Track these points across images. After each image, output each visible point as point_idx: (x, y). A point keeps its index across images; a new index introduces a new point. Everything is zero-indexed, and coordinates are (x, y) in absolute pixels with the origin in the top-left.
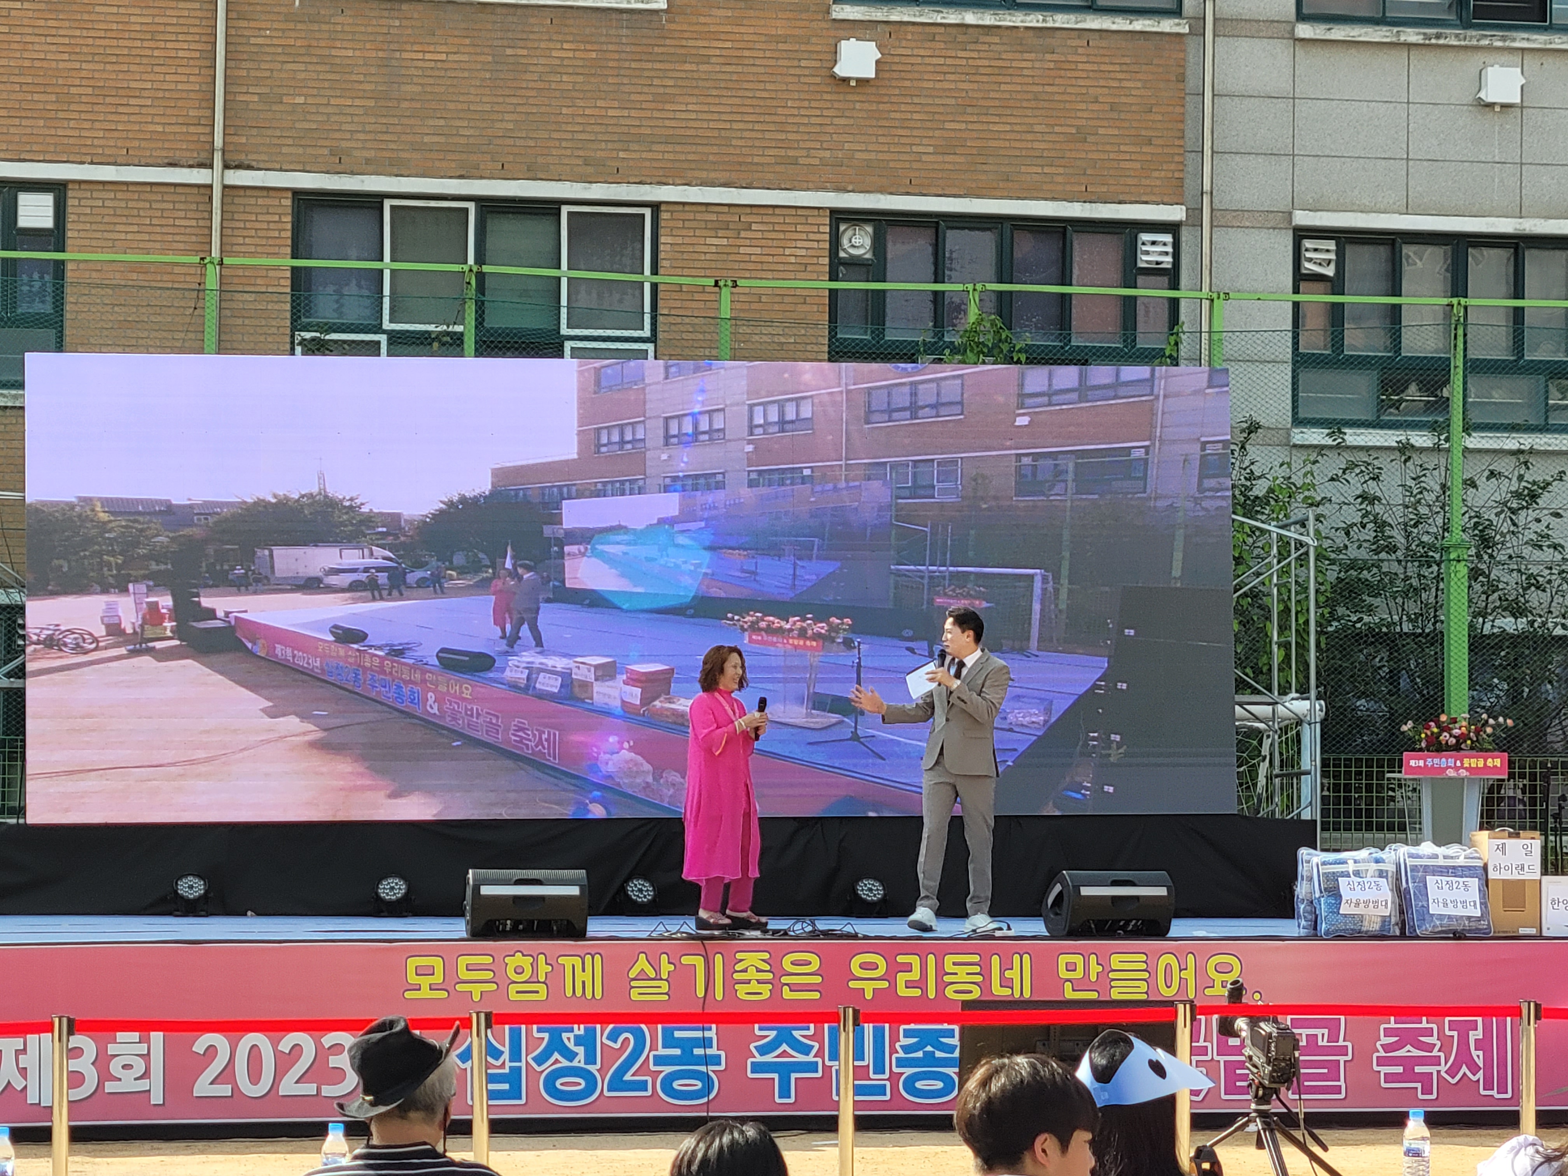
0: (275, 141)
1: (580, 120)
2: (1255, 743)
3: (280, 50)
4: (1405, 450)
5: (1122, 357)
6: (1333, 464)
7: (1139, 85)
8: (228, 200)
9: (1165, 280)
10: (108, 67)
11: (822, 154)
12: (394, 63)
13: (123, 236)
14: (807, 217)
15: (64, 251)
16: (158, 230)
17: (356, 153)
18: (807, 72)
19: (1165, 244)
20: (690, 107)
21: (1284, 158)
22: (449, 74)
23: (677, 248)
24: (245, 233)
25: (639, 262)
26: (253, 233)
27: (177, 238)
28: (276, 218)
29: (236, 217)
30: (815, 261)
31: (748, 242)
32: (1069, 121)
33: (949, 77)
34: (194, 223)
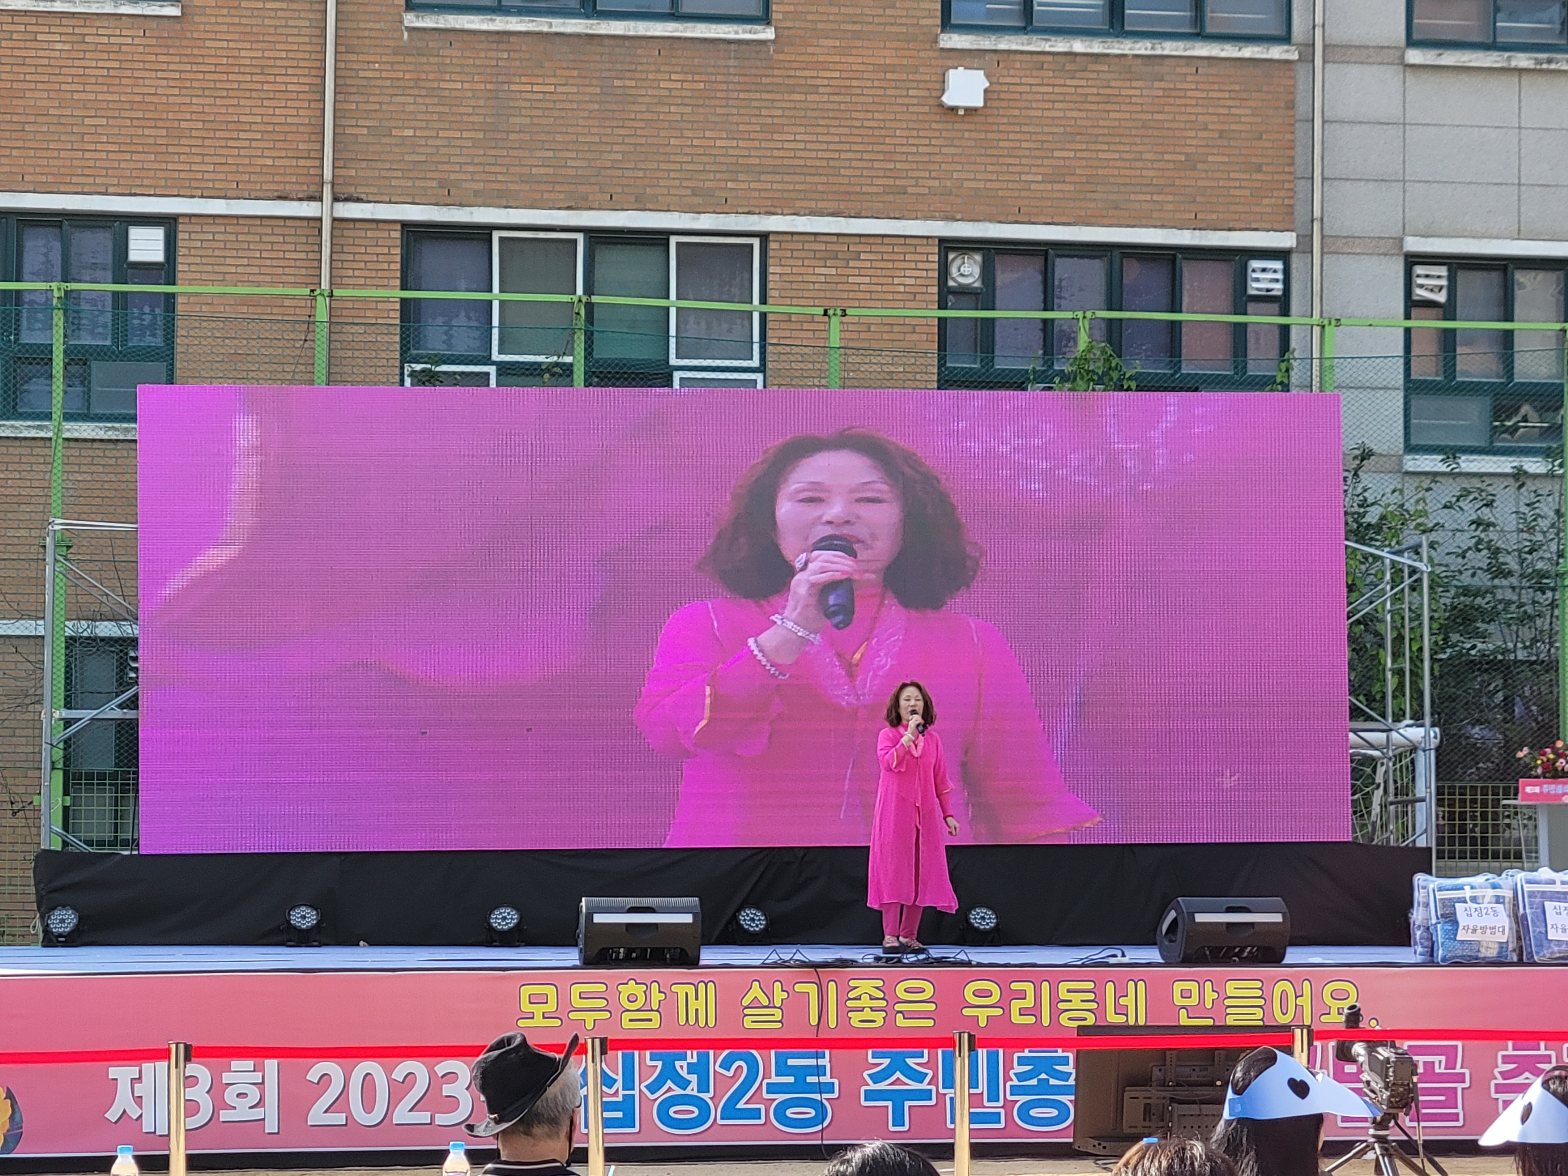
0: (383, 173)
1: (688, 150)
2: (1369, 770)
3: (388, 83)
4: (1519, 475)
5: (1233, 384)
6: (1448, 491)
7: (1249, 112)
8: (337, 233)
9: (1276, 307)
10: (219, 101)
11: (930, 183)
12: (501, 95)
13: (233, 270)
14: (915, 246)
15: (174, 284)
16: (268, 262)
17: (465, 185)
18: (915, 101)
19: (1275, 271)
20: (798, 137)
21: (1394, 184)
22: (559, 105)
23: (786, 278)
24: (355, 265)
25: (747, 292)
26: (362, 265)
27: (287, 271)
28: (386, 250)
29: (345, 249)
30: (924, 289)
31: (857, 272)
32: (1178, 149)
33: (1057, 105)
34: (303, 256)
